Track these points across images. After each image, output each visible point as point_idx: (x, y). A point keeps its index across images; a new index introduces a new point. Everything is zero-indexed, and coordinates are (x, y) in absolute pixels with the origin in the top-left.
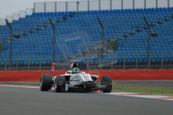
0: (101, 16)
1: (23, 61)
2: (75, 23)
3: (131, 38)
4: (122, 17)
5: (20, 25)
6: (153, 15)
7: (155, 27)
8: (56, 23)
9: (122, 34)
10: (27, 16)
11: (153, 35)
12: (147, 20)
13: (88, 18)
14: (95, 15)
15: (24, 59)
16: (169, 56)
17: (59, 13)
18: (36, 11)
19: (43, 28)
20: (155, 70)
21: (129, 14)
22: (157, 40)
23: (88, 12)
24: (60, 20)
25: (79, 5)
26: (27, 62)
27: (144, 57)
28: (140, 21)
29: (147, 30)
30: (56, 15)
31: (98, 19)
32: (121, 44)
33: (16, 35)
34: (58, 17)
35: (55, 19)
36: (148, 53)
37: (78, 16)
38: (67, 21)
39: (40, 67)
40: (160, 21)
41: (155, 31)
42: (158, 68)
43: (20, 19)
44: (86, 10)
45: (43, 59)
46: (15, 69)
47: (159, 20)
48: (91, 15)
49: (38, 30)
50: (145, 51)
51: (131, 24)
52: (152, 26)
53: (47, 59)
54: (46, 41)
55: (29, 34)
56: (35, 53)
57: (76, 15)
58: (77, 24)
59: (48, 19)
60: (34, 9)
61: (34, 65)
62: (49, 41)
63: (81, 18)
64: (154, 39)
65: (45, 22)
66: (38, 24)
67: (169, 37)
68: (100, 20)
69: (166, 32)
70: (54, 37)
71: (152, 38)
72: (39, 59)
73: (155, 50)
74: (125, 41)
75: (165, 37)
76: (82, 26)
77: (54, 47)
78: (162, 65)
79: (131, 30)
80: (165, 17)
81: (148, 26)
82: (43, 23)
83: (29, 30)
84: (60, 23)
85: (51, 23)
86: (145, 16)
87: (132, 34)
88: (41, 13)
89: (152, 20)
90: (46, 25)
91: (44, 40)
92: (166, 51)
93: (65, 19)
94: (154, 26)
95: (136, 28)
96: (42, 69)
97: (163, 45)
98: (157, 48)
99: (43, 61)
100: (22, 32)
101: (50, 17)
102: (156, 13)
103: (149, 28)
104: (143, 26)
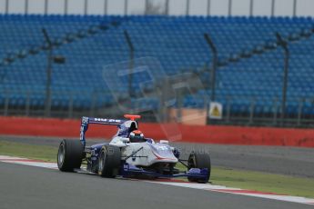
3: (20, 64)
4: (6, 26)
6: (59, 27)
7: (61, 47)
9: (5, 56)
11: (60, 61)
12: (49, 35)
20: (57, 120)
21: (18, 22)
22: (64, 70)
27: (39, 97)
28: (36, 34)
29: (48, 51)
32: (2, 73)
36: (48, 90)
40: (71, 37)
41: (61, 54)
42: (63, 117)
47: (68, 34)
50: (43, 87)
51: (21, 40)
52: (57, 44)
64: (59, 68)
67: (83, 66)
69: (79, 57)
71: (55, 65)
73: (59, 85)
74: (8, 68)
75: (76, 65)
78: (70, 112)
79: (21, 52)
80: (80, 31)
81: (51, 45)
86: (46, 27)
87: (21, 57)
89: (56, 35)
92: (78, 89)
94: (60, 44)
95: (29, 48)
97: (74, 79)
98: (62, 83)
102: (64, 23)
103: (50, 48)
104: (40, 44)
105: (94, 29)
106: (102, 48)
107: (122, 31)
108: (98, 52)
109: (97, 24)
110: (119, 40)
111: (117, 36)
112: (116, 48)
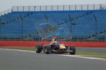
0: (47, 14)
1: (6, 36)
2: (33, 17)
3: (62, 26)
4: (58, 14)
5: (5, 18)
6: (74, 14)
7: (74, 20)
8: (23, 17)
9: (58, 23)
10: (9, 13)
11: (74, 24)
12: (71, 16)
13: (40, 15)
14: (44, 13)
15: (6, 35)
16: (81, 35)
17: (25, 12)
18: (13, 11)
19: (17, 19)
20: (74, 42)
21: (61, 13)
22: (75, 27)
23: (40, 11)
24: (25, 15)
25: (35, 8)
26: (8, 36)
27: (68, 35)
28: (67, 17)
29: (71, 22)
30: (23, 13)
31: (45, 15)
32: (57, 28)
33: (3, 23)
34: (25, 14)
35: (23, 15)
36: (71, 33)
37: (35, 14)
38: (29, 16)
39: (15, 39)
40: (77, 17)
41: (74, 22)
42: (76, 41)
43: (5, 14)
44: (39, 11)
45: (16, 35)
46: (2, 40)
47: (76, 16)
48: (42, 13)
49: (14, 20)
50: (69, 32)
51: (62, 18)
52: (73, 19)
53: (18, 35)
54: (18, 26)
55: (9, 22)
56: (13, 32)
57: (34, 13)
58: (34, 18)
59: (19, 15)
60: (12, 10)
61: (12, 38)
62: (20, 26)
63: (36, 15)
64: (74, 26)
65: (18, 16)
66: (14, 17)
67: (81, 25)
68: (46, 16)
69: (80, 23)
70: (22, 24)
71: (73, 25)
72: (14, 35)
73: (74, 32)
74: (59, 27)
75: (79, 25)
76: (37, 19)
77: (22, 29)
78: (78, 40)
79: (62, 22)
80: (80, 15)
81: (71, 19)
82: (17, 17)
83: (10, 20)
84: (25, 17)
85: (21, 17)
86: (70, 14)
88: (16, 12)
89: (73, 17)
90: (18, 18)
91: (17, 25)
92: (80, 32)
93: (28, 15)
94: (74, 19)
95: (65, 21)
96: (16, 40)
97: (79, 29)
98: (75, 31)
99: (16, 36)
100: (6, 21)
101: (21, 14)
102: (75, 13)
103: (71, 20)
104: (68, 19)
105: (84, 14)
106: (87, 20)
107: (93, 15)
108: (86, 21)
109: (85, 13)
110: (92, 17)
111: (91, 16)
112: (91, 20)
